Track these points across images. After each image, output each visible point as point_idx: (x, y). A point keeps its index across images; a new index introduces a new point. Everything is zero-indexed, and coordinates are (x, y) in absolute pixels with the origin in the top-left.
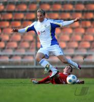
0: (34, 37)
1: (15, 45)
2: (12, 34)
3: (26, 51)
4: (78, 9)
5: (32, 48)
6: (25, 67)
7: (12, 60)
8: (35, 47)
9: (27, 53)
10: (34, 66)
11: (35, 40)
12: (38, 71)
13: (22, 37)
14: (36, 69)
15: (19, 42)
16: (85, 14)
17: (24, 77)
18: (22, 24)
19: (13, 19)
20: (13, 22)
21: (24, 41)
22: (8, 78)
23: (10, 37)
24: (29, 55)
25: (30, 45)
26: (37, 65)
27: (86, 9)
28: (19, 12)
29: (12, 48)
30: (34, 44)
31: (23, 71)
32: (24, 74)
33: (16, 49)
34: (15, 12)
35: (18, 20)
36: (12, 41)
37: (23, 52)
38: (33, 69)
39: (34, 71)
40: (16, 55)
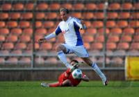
0: (31, 38)
1: (11, 46)
2: (8, 35)
3: (23, 52)
4: (77, 9)
5: (29, 50)
6: (22, 69)
7: (8, 61)
8: (32, 48)
9: (24, 55)
10: (32, 68)
11: (32, 41)
12: (35, 73)
13: (18, 38)
14: (34, 71)
15: (15, 43)
16: (84, 14)
17: (21, 79)
18: (18, 24)
19: (10, 18)
20: (9, 23)
21: (21, 42)
22: (3, 80)
23: (6, 38)
24: (26, 57)
25: (27, 46)
26: (34, 67)
27: (86, 9)
28: (15, 11)
29: (8, 50)
30: (31, 44)
31: (20, 73)
32: (21, 76)
33: (12, 50)
34: (11, 11)
35: (15, 20)
36: (8, 42)
37: (20, 53)
38: (29, 71)
39: (32, 73)
40: (13, 57)
